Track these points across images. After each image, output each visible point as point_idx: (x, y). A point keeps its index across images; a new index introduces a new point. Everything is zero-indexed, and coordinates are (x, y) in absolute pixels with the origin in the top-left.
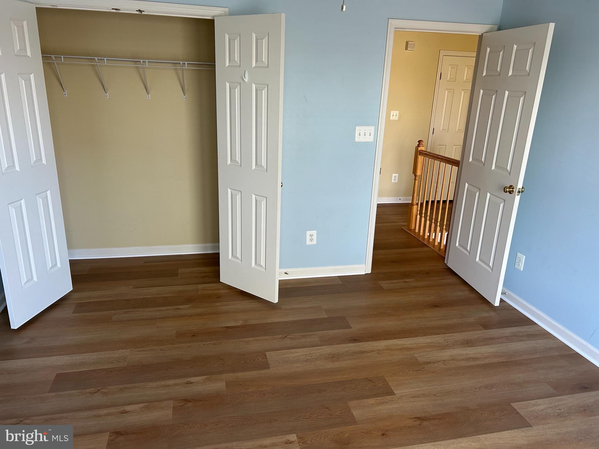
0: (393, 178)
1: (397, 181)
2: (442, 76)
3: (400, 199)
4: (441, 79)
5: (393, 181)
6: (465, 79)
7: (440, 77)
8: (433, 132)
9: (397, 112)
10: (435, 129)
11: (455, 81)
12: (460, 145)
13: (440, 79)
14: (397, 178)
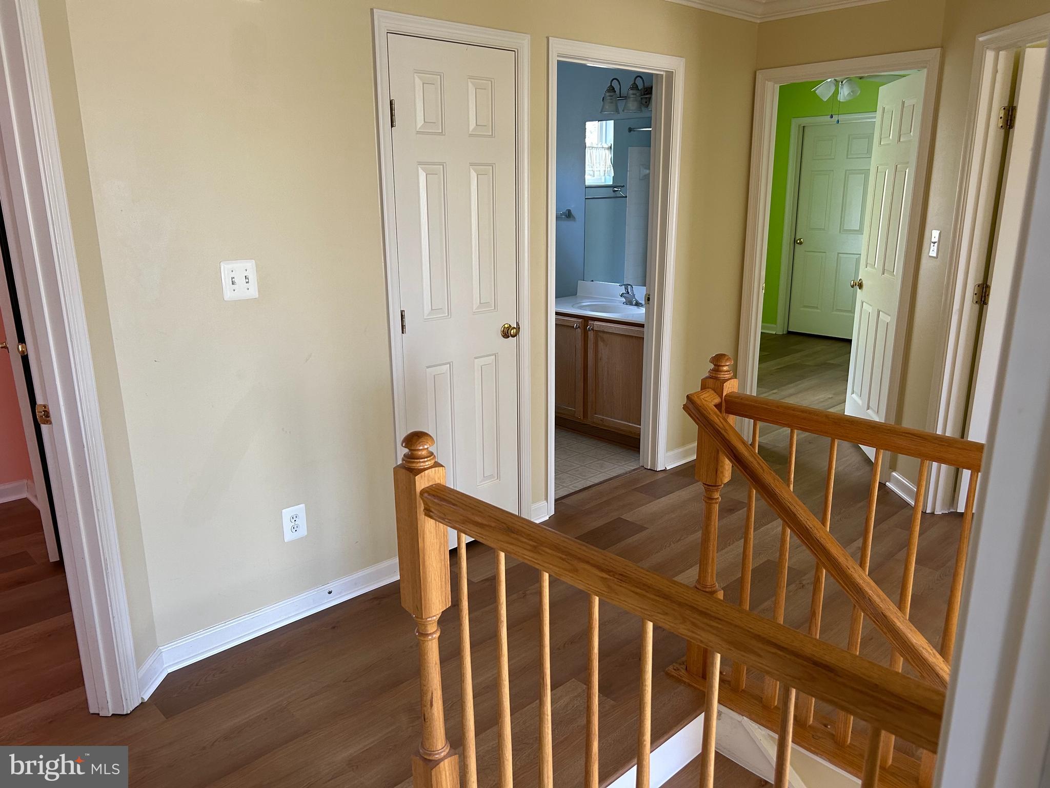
0: (287, 525)
1: (303, 531)
2: (396, 112)
3: (330, 593)
4: (397, 123)
5: (289, 536)
6: (472, 125)
7: (392, 115)
8: (403, 327)
9: (247, 267)
10: (406, 314)
11: (441, 134)
12: (493, 355)
13: (392, 126)
14: (302, 522)
